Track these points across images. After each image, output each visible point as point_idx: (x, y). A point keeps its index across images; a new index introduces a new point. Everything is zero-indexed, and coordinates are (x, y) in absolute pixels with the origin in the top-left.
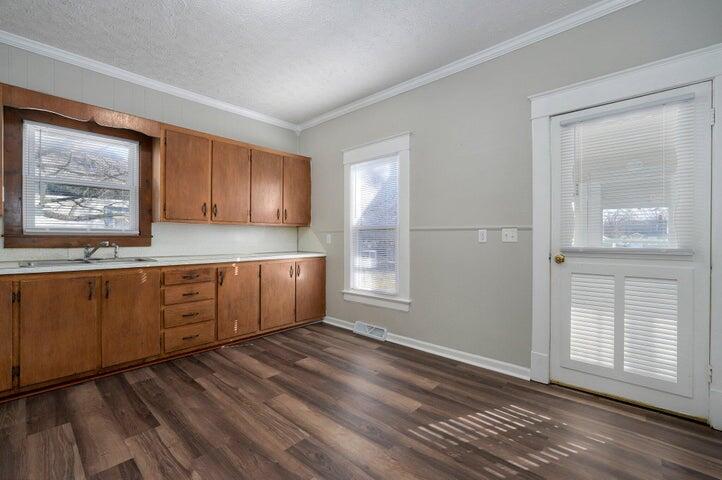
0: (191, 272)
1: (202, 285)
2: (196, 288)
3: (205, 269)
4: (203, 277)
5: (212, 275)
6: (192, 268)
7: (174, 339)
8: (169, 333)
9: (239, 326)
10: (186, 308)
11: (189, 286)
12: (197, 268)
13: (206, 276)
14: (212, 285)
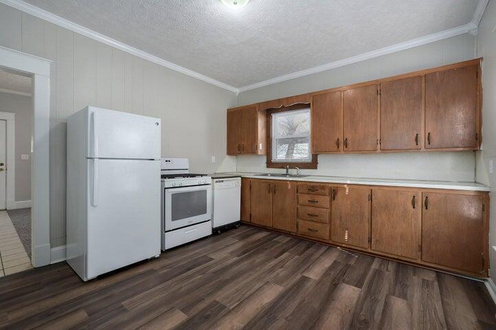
0: (313, 187)
1: (321, 197)
2: (317, 198)
3: (323, 186)
4: (320, 191)
5: (327, 191)
6: (314, 184)
7: (304, 227)
8: (301, 222)
9: (349, 236)
10: (311, 210)
11: (311, 196)
12: (317, 184)
13: (323, 191)
14: (328, 198)
